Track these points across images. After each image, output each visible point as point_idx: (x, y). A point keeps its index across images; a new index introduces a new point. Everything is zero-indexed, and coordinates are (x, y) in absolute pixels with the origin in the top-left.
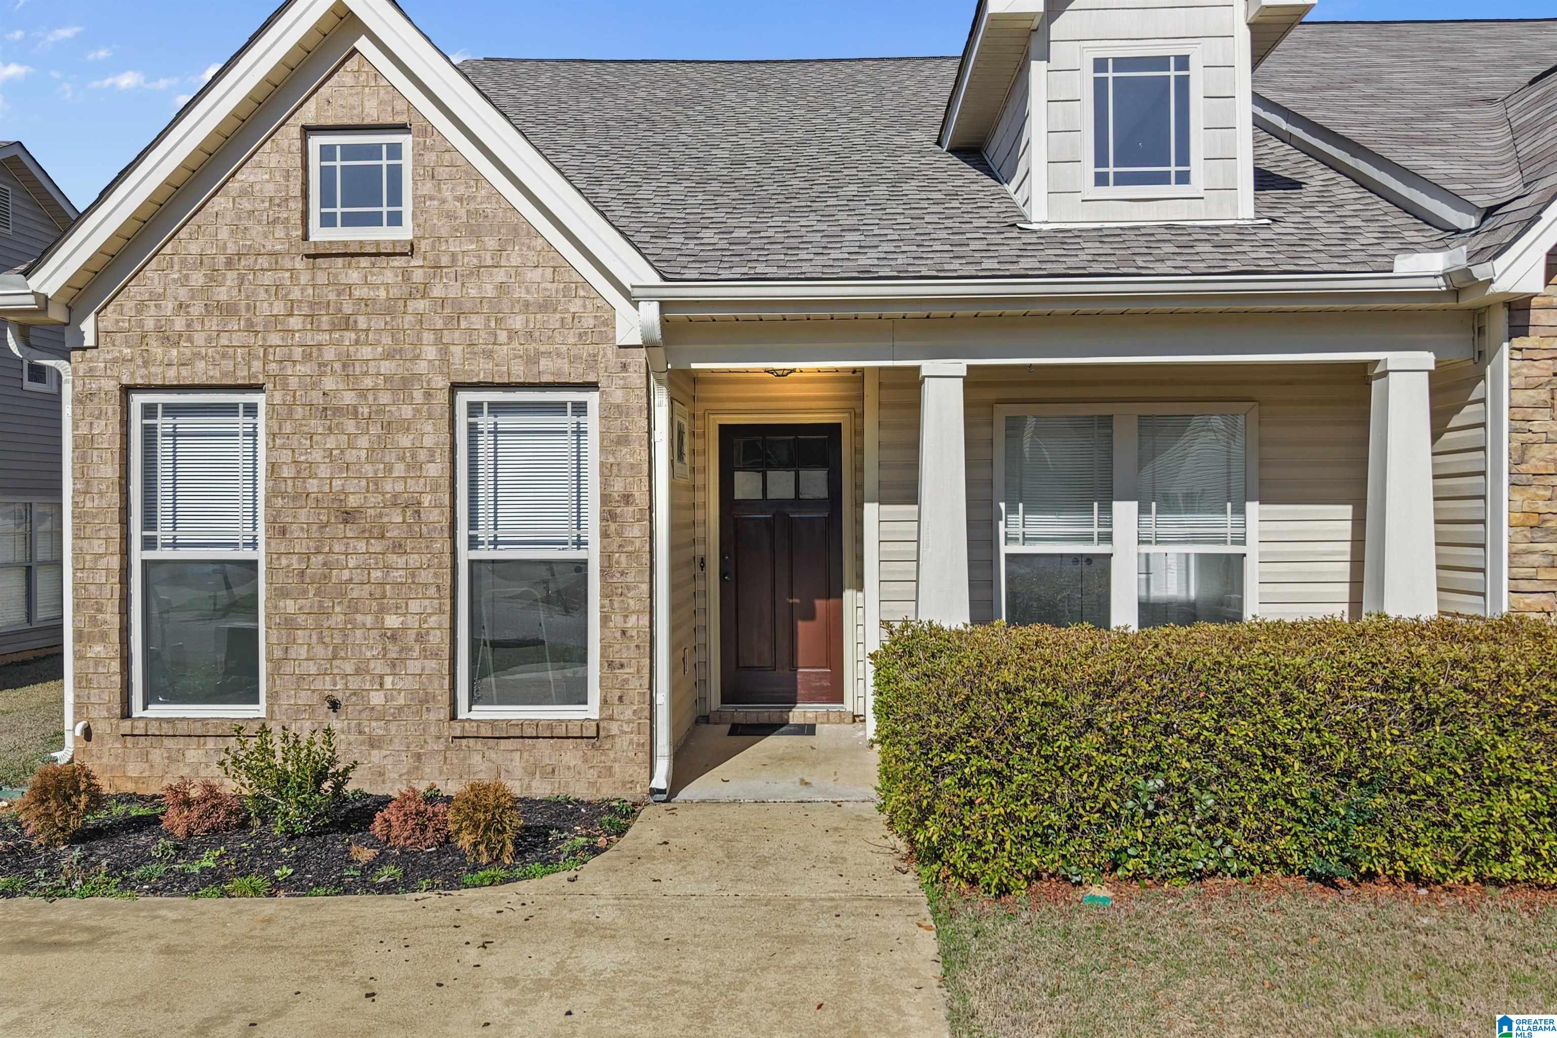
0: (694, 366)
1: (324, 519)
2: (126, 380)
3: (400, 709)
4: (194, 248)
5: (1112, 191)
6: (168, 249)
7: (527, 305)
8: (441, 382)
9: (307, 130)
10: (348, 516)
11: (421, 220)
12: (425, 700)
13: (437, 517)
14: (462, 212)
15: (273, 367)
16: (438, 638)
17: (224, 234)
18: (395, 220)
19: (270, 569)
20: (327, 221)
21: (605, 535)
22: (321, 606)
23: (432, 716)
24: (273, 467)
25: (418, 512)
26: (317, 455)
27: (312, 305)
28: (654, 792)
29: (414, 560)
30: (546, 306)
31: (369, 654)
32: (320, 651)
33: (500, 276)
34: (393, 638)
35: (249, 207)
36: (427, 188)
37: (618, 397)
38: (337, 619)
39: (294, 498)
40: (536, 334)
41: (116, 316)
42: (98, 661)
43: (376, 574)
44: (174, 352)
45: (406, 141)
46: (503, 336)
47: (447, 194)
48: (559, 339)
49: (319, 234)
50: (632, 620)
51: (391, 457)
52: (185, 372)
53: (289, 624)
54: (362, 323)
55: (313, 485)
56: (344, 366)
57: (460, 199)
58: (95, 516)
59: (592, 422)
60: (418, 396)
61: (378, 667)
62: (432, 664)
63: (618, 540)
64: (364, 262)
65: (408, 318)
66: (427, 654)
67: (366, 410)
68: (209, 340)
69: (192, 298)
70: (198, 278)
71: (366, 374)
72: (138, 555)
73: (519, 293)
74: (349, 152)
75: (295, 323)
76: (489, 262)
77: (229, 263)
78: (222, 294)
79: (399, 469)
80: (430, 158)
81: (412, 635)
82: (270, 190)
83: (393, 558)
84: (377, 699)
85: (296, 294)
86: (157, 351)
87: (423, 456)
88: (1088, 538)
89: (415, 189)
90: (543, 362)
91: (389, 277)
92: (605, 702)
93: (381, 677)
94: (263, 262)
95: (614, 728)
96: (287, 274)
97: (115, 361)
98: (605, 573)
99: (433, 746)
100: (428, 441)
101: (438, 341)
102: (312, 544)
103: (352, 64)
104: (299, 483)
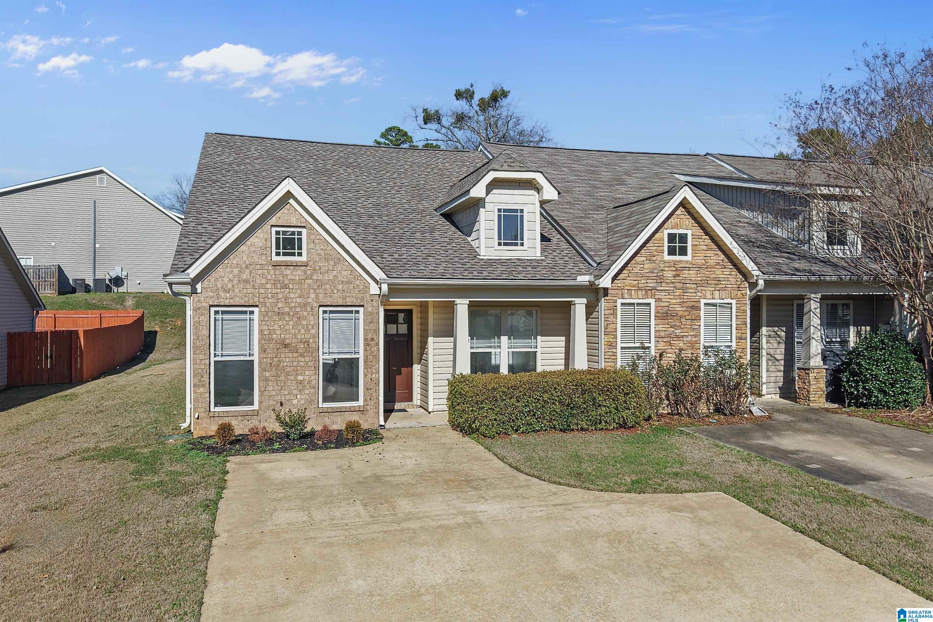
0: (391, 300)
1: (278, 347)
2: (211, 303)
3: (303, 405)
4: (235, 262)
5: (502, 247)
6: (226, 262)
7: (343, 282)
8: (316, 305)
9: (271, 226)
10: (286, 346)
11: (309, 256)
12: (310, 402)
13: (314, 346)
14: (323, 254)
15: (262, 300)
16: (313, 383)
17: (245, 258)
18: (300, 254)
19: (260, 363)
20: (278, 254)
21: (365, 350)
22: (277, 374)
23: (313, 407)
24: (261, 331)
25: (308, 345)
26: (276, 327)
27: (274, 281)
28: (381, 426)
29: (307, 359)
30: (348, 282)
31: (292, 388)
32: (277, 388)
33: (335, 273)
34: (300, 383)
35: (254, 250)
36: (312, 246)
37: (370, 309)
38: (283, 378)
39: (268, 341)
40: (346, 290)
41: (208, 282)
42: (201, 394)
43: (295, 364)
44: (228, 295)
45: (304, 231)
46: (335, 291)
47: (318, 248)
48: (352, 292)
49: (275, 258)
50: (374, 376)
51: (300, 327)
52: (231, 301)
53: (266, 380)
54: (291, 286)
55: (274, 336)
56: (285, 300)
57: (322, 250)
58: (200, 347)
59: (361, 316)
60: (309, 309)
61: (295, 392)
62: (313, 390)
63: (370, 352)
64: (291, 268)
65: (306, 285)
66: (311, 387)
67: (292, 313)
68: (240, 291)
69: (234, 278)
70: (236, 271)
71: (292, 302)
72: (213, 359)
73: (340, 278)
74: (285, 233)
75: (269, 286)
76: (331, 269)
77: (247, 267)
78: (244, 277)
79: (303, 331)
80: (312, 237)
81: (306, 382)
82: (260, 244)
83: (300, 359)
84: (295, 402)
85: (269, 277)
86: (222, 294)
87: (310, 327)
88: (494, 347)
89: (308, 246)
90: (348, 299)
91: (299, 273)
92: (365, 400)
93: (297, 395)
94: (258, 267)
95: (368, 408)
96: (266, 271)
97: (207, 297)
98: (365, 362)
99: (313, 415)
100: (312, 323)
101: (315, 292)
102: (274, 355)
103: (288, 206)
104: (270, 336)
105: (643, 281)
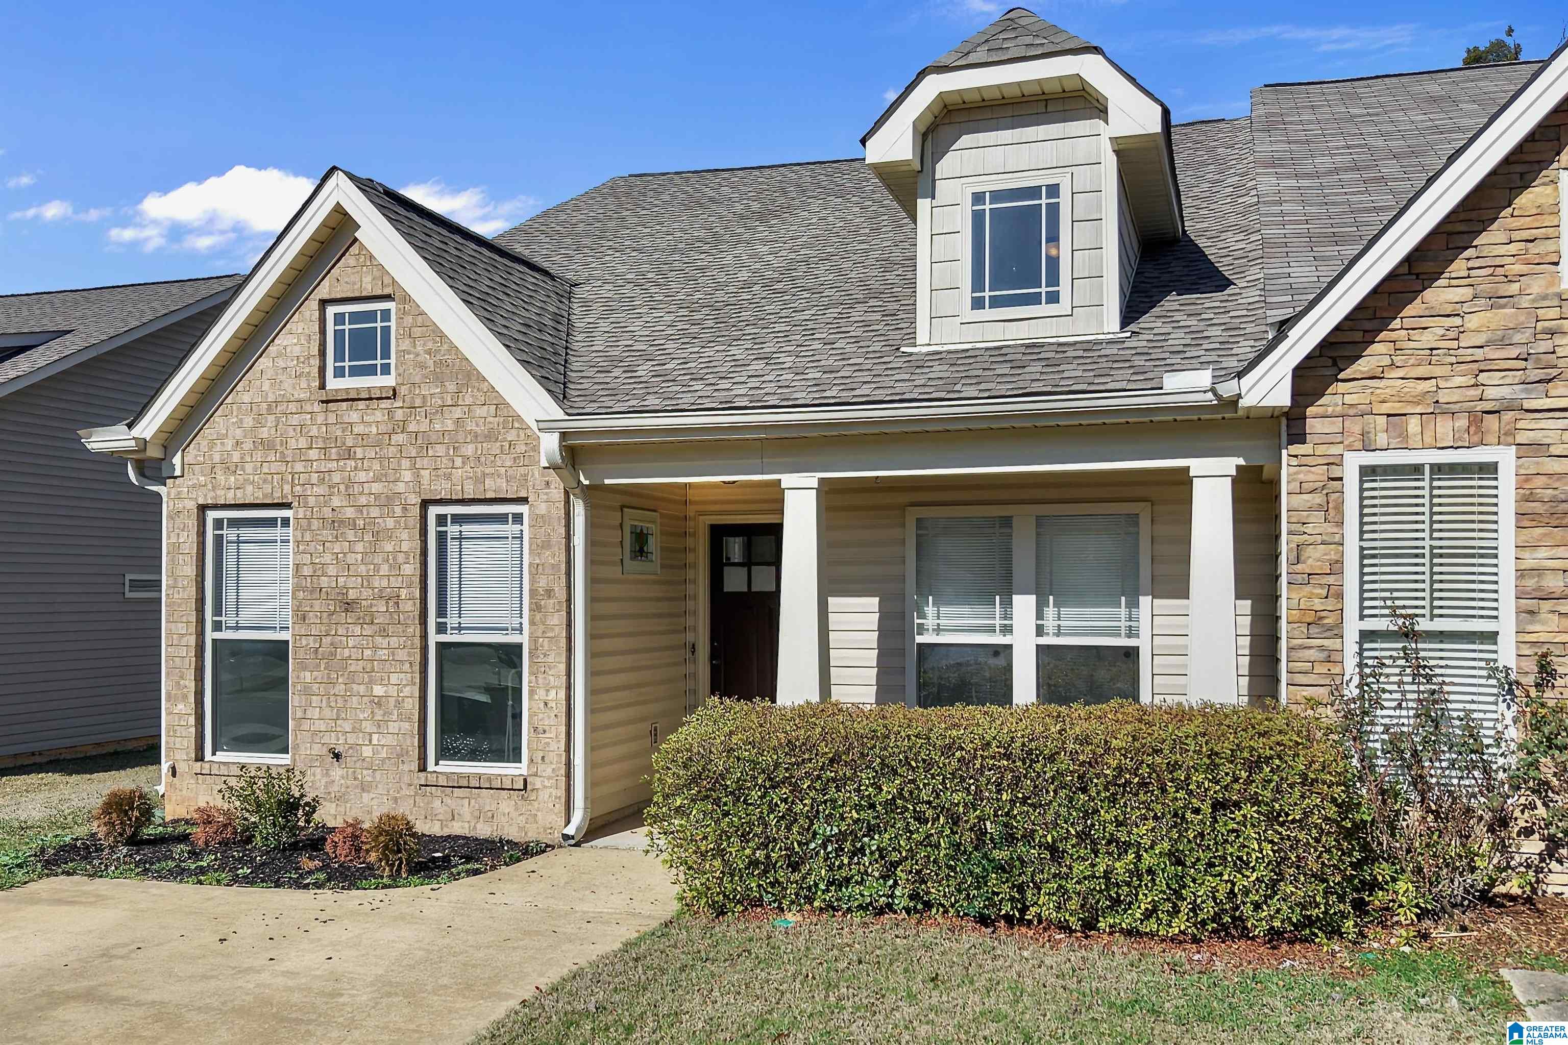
0: (607, 481)
1: (332, 608)
2: (201, 501)
3: (383, 760)
5: (988, 313)
6: (229, 400)
7: (476, 436)
8: (415, 500)
9: (324, 303)
10: (348, 606)
11: (401, 371)
12: (401, 756)
13: (411, 607)
14: (431, 363)
15: (298, 489)
16: (412, 705)
17: (266, 386)
18: (386, 370)
19: (297, 648)
20: (339, 373)
21: (533, 623)
22: (329, 678)
23: (406, 768)
24: (298, 567)
25: (397, 603)
26: (328, 558)
27: (325, 440)
28: (566, 837)
29: (394, 642)
30: (491, 436)
31: (361, 717)
32: (327, 713)
33: (458, 413)
34: (379, 704)
35: (283, 365)
36: (406, 344)
37: (542, 509)
38: (340, 688)
39: (312, 592)
40: (483, 459)
41: (195, 453)
42: (180, 716)
43: (368, 653)
44: (232, 479)
45: (392, 307)
46: (458, 462)
47: (419, 349)
48: (499, 463)
49: (333, 383)
50: (552, 694)
51: (378, 559)
52: (239, 493)
53: (307, 691)
54: (359, 453)
55: (324, 582)
56: (347, 487)
57: (429, 352)
58: (180, 605)
59: (526, 528)
60: (398, 510)
61: (368, 726)
62: (406, 725)
63: (542, 627)
64: (361, 405)
65: (392, 449)
66: (402, 717)
67: (362, 522)
68: (255, 469)
69: (245, 437)
70: (249, 422)
71: (362, 493)
72: (210, 635)
73: (470, 426)
74: (356, 317)
75: (313, 454)
76: (450, 402)
77: (270, 411)
78: (264, 433)
79: (385, 569)
80: (409, 320)
81: (392, 701)
82: (297, 350)
83: (379, 639)
84: (367, 752)
85: (314, 431)
86: (221, 478)
87: (401, 558)
88: (991, 630)
89: (399, 346)
90: (488, 482)
91: (379, 416)
92: (533, 760)
93: (370, 734)
94: (293, 407)
95: (538, 783)
96: (309, 416)
97: (194, 486)
98: (534, 655)
99: (406, 791)
100: (405, 547)
101: (413, 467)
102: (323, 628)
103: (354, 250)
104: (315, 579)
105: (1459, 381)
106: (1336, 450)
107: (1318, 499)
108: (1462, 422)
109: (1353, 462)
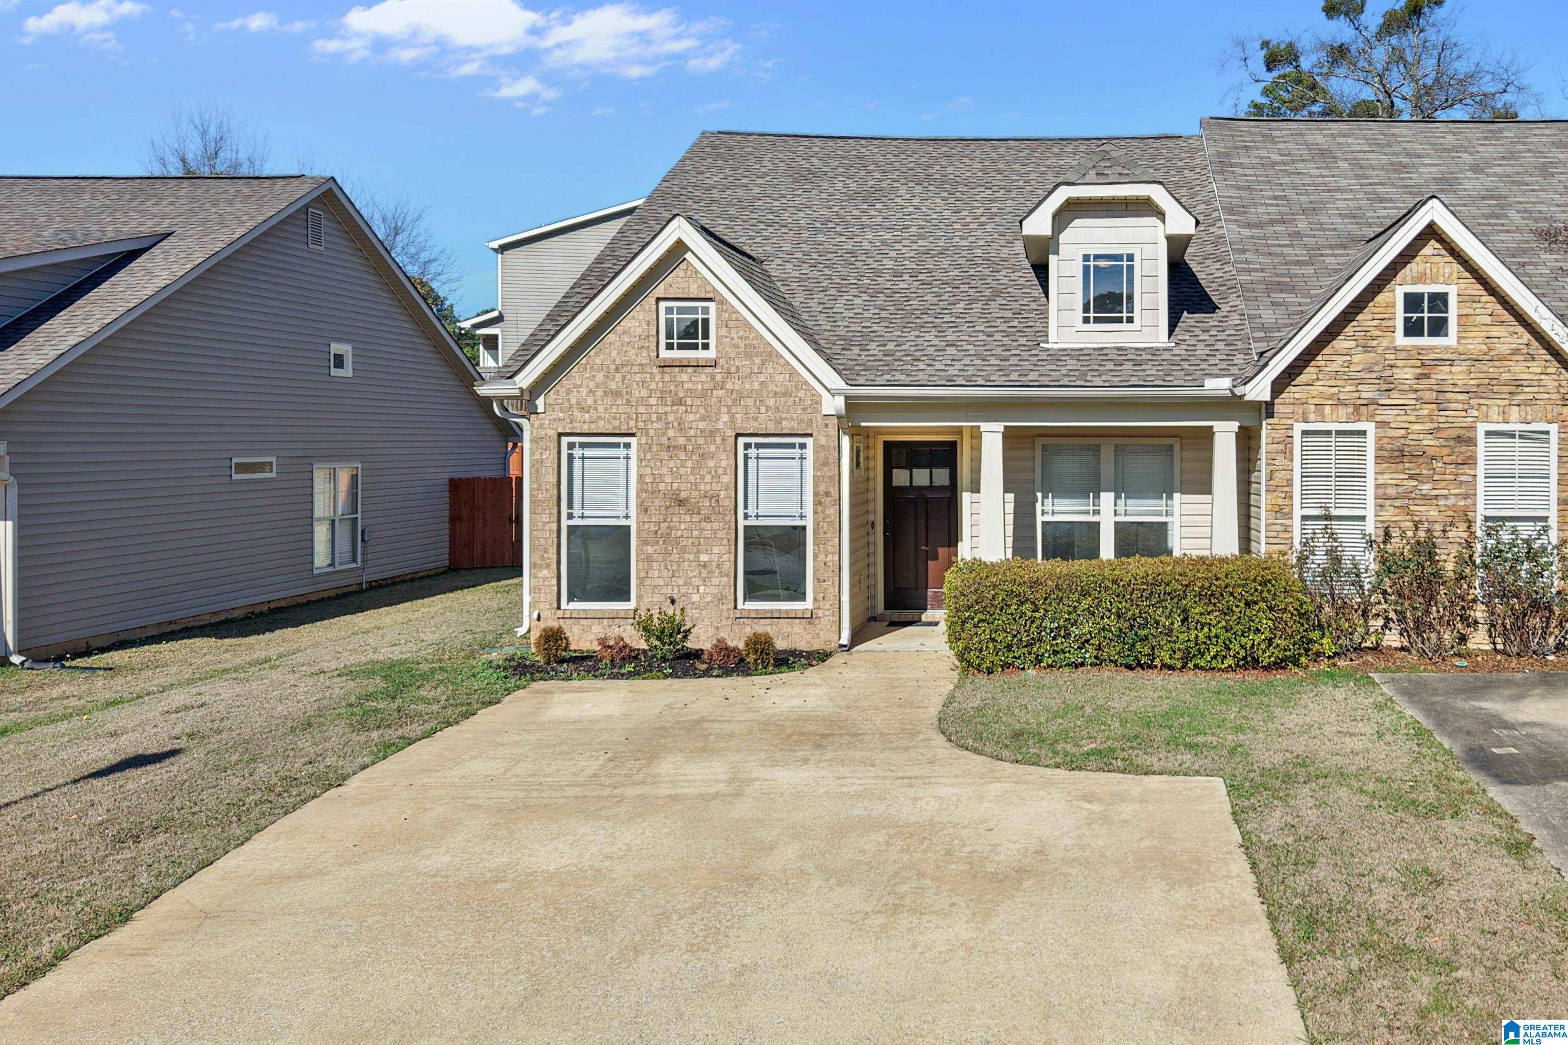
0: (863, 424)
1: (668, 504)
2: (560, 430)
3: (708, 603)
4: (598, 361)
6: (584, 361)
7: (776, 393)
8: (730, 433)
9: (658, 300)
10: (681, 502)
11: (720, 349)
12: (721, 599)
13: (728, 503)
14: (742, 345)
15: (641, 424)
16: (728, 566)
17: (614, 354)
18: (706, 347)
19: (638, 530)
20: (670, 347)
21: (815, 513)
22: (666, 549)
23: (725, 607)
24: (641, 477)
25: (718, 501)
26: (664, 471)
27: (662, 392)
28: (841, 646)
29: (716, 526)
30: (785, 394)
31: (691, 575)
32: (665, 573)
33: (762, 378)
34: (704, 566)
35: (628, 340)
36: (724, 332)
37: (823, 441)
38: (675, 557)
39: (652, 493)
40: (781, 408)
41: (555, 396)
42: (545, 579)
43: (695, 533)
44: (587, 416)
45: (712, 306)
46: (763, 410)
47: (734, 335)
48: (792, 411)
49: (665, 354)
50: (830, 557)
51: (704, 472)
52: (592, 426)
53: (649, 559)
54: (689, 402)
55: (662, 486)
56: (679, 424)
57: (741, 338)
58: (544, 502)
59: (809, 452)
60: (718, 440)
61: (696, 581)
62: (724, 580)
63: (822, 516)
64: (690, 370)
65: (713, 400)
66: (721, 575)
67: (691, 448)
68: (606, 409)
69: (597, 387)
70: (600, 377)
71: (691, 428)
72: (565, 523)
73: (772, 387)
74: (681, 310)
75: (653, 401)
76: (756, 371)
77: (617, 369)
78: (613, 386)
79: (708, 478)
80: (725, 316)
81: (714, 564)
82: (639, 331)
83: (704, 524)
84: (695, 598)
85: (653, 386)
86: (578, 415)
87: (720, 471)
88: (1087, 513)
89: (717, 332)
90: (784, 423)
91: (703, 378)
92: (815, 600)
93: (698, 587)
94: (636, 369)
95: (820, 613)
96: (649, 376)
97: (554, 420)
98: (816, 532)
99: (725, 623)
100: (724, 464)
101: (729, 412)
102: (661, 517)
103: (683, 266)
104: (655, 485)
105: (1349, 388)
106: (1289, 422)
107: (1281, 447)
108: (1351, 410)
109: (1299, 427)
